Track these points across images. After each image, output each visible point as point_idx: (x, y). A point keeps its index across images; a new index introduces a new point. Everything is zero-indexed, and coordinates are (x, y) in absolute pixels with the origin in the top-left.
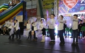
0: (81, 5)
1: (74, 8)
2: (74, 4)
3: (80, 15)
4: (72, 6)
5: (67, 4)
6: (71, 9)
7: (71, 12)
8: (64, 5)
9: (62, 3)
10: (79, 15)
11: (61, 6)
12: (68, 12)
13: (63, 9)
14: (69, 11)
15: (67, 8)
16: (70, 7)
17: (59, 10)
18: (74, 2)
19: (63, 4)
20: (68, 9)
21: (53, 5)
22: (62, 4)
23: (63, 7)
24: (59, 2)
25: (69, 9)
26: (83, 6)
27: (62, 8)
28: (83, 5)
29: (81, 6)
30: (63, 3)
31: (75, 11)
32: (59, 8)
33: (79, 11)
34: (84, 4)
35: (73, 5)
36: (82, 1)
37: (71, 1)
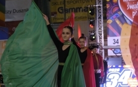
5: (130, 12)
8: (123, 15)
9: (115, 10)
11: (114, 16)
17: (110, 27)
19: (119, 13)
21: (92, 14)
22: (116, 12)
23: (119, 19)
24: (108, 6)
27: (118, 22)
30: (119, 10)
32: (110, 21)
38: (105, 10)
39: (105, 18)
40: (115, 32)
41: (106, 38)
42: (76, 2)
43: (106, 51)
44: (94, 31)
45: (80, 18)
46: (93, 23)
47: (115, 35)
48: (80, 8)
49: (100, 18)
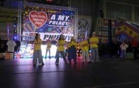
0: (49, 25)
3: (48, 36)
5: (34, 22)
6: (38, 28)
8: (31, 23)
9: (27, 20)
11: (27, 23)
12: (35, 31)
13: (29, 27)
15: (34, 27)
17: (25, 28)
19: (29, 21)
21: (16, 20)
24: (24, 18)
25: (36, 28)
26: (51, 27)
27: (28, 25)
29: (49, 27)
32: (24, 25)
33: (47, 31)
35: (41, 25)
36: (50, 22)
37: (39, 20)
38: (22, 19)
39: (22, 23)
40: (27, 30)
41: (22, 32)
42: (8, 13)
43: (22, 38)
44: (16, 28)
45: (10, 21)
46: (16, 24)
47: (26, 31)
48: (10, 16)
49: (19, 22)
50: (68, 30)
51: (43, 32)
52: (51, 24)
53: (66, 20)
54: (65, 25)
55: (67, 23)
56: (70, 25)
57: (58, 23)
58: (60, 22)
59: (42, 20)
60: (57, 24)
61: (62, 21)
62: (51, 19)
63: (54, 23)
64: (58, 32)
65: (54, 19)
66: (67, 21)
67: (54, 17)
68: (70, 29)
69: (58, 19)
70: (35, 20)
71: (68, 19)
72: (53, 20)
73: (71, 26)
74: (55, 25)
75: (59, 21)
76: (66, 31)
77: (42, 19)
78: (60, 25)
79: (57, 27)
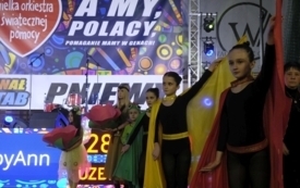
0: (71, 43)
1: (40, 55)
2: (41, 38)
3: (64, 87)
4: (30, 44)
5: (6, 30)
6: (23, 56)
7: (25, 73)
10: (59, 89)
12: (8, 67)
14: (14, 66)
15: (8, 51)
16: (20, 45)
18: (39, 28)
20: (13, 57)
25: (15, 55)
26: (78, 48)
28: (76, 43)
29: (71, 48)
31: (45, 68)
33: (62, 68)
34: (81, 43)
35: (36, 41)
36: (75, 27)
37: (26, 21)
50: (154, 57)
51: (42, 72)
52: (79, 35)
53: (147, 13)
54: (141, 37)
55: (148, 27)
56: (164, 32)
57: (109, 30)
58: (120, 25)
59: (42, 22)
60: (103, 33)
61: (127, 20)
62: (79, 13)
63: (91, 29)
64: (108, 68)
65: (92, 12)
66: (151, 19)
67: (89, 5)
68: (164, 53)
69: (111, 13)
70: (9, 22)
71: (156, 9)
72: (86, 19)
73: (172, 37)
74: (96, 37)
75: (112, 21)
76: (145, 63)
77: (41, 15)
78: (116, 38)
79: (106, 48)
